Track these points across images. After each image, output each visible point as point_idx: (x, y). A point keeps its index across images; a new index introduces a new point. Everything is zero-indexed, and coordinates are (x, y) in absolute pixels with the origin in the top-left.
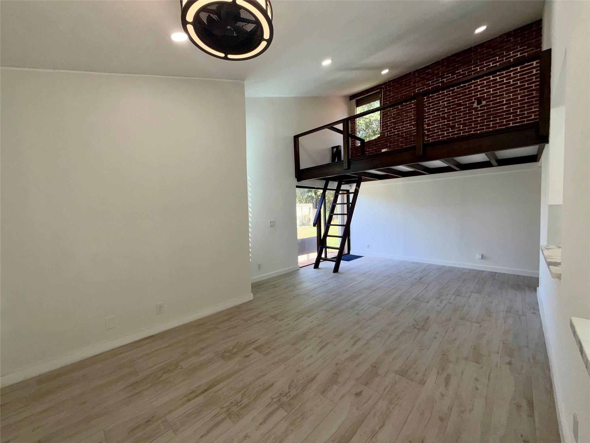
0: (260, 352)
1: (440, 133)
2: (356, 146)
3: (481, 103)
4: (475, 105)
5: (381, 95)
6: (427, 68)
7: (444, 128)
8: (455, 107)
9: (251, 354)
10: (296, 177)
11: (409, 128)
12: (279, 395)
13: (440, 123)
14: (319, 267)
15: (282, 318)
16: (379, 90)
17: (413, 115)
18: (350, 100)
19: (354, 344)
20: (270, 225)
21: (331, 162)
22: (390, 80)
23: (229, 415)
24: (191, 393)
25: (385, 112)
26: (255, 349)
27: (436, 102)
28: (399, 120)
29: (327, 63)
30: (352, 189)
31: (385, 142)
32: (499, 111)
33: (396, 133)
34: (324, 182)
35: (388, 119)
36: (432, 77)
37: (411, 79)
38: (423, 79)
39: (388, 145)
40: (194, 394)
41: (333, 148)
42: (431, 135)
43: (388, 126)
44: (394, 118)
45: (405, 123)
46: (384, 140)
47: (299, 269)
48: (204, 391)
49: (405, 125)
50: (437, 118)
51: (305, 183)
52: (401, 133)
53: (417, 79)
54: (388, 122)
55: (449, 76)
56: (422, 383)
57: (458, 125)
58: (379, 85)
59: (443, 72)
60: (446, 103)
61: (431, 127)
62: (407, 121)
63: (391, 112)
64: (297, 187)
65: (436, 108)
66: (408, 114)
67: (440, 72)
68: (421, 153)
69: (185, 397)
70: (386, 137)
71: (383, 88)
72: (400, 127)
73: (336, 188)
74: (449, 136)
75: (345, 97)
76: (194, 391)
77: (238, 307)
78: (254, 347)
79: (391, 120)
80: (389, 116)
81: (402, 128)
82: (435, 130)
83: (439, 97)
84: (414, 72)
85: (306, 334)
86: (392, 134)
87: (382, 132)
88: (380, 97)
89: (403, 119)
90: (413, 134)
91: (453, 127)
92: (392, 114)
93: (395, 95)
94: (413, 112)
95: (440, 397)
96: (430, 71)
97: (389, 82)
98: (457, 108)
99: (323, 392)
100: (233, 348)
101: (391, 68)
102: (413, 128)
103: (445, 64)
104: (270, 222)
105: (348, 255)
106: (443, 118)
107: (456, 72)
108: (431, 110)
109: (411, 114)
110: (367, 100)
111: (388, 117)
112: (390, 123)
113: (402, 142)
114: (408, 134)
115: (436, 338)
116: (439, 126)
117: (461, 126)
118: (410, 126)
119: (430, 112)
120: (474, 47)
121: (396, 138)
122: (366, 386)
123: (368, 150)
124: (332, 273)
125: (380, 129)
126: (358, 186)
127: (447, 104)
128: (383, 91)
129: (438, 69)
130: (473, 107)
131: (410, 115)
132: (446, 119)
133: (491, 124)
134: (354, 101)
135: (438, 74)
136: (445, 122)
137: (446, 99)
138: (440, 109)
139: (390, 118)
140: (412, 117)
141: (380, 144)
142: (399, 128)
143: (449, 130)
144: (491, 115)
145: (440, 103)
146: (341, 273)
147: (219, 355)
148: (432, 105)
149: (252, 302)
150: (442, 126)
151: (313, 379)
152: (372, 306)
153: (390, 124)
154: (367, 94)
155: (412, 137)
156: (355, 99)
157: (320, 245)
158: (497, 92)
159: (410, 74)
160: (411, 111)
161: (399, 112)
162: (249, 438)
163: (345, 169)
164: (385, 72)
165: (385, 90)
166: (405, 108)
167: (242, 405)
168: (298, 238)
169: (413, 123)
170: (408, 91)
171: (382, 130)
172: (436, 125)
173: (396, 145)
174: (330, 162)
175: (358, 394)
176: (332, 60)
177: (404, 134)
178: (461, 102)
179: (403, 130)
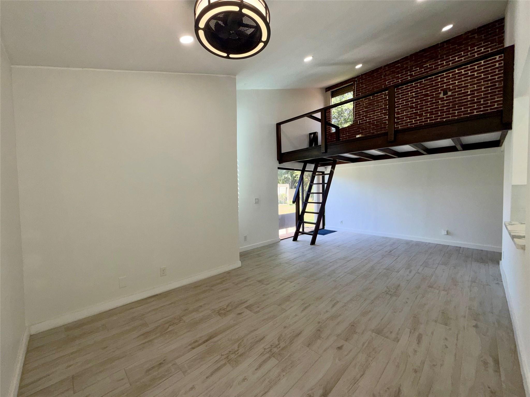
0: (251, 311)
1: (408, 121)
2: (331, 133)
3: (447, 94)
4: (441, 96)
5: (354, 87)
6: (397, 62)
7: (413, 116)
8: (423, 97)
9: (243, 312)
10: (278, 160)
11: (380, 117)
12: (270, 346)
13: (408, 112)
14: (298, 239)
15: (268, 282)
16: (352, 83)
17: (383, 105)
18: (326, 91)
19: (333, 306)
20: (255, 202)
21: (309, 147)
22: (362, 74)
23: (229, 361)
24: (194, 342)
25: (358, 102)
26: (247, 308)
27: (405, 93)
28: (371, 109)
29: (308, 59)
30: (327, 171)
31: (357, 129)
32: (463, 101)
33: (367, 121)
34: (302, 164)
35: (360, 108)
36: (401, 70)
37: (382, 72)
38: (393, 72)
39: (361, 131)
40: (197, 344)
41: (310, 134)
42: (400, 123)
43: (360, 115)
44: (366, 107)
45: (376, 112)
46: (357, 127)
47: (280, 241)
48: (206, 341)
49: (376, 114)
50: (406, 108)
51: (286, 165)
52: (373, 121)
53: (388, 73)
54: (361, 111)
55: (417, 70)
56: (397, 340)
57: (425, 113)
58: (353, 78)
59: (411, 67)
60: (414, 94)
61: (400, 115)
62: (378, 110)
63: (363, 102)
64: (279, 168)
65: (404, 99)
66: (379, 104)
67: (409, 66)
68: (393, 139)
69: (190, 345)
70: (358, 125)
71: (357, 80)
72: (372, 115)
73: (313, 170)
74: (417, 123)
75: (321, 89)
76: (196, 341)
77: (229, 272)
78: (245, 306)
79: (363, 109)
80: (361, 105)
81: (373, 116)
82: (404, 118)
83: (408, 89)
84: (385, 66)
85: (290, 297)
86: (364, 122)
87: (354, 120)
88: (353, 88)
89: (374, 108)
90: (383, 122)
91: (421, 115)
92: (364, 103)
93: (367, 87)
94: (383, 102)
95: (414, 352)
96: (399, 66)
97: (362, 75)
98: (424, 98)
99: (309, 345)
100: (227, 306)
101: (364, 63)
102: (384, 116)
103: (414, 59)
104: (255, 199)
105: (323, 230)
106: (412, 107)
107: (424, 66)
108: (400, 100)
109: (382, 103)
110: (342, 92)
111: (361, 107)
113: (373, 129)
114: (378, 122)
115: (407, 303)
116: (408, 115)
117: (428, 114)
118: (380, 114)
119: (399, 102)
120: (441, 43)
121: (368, 125)
122: (346, 341)
123: (341, 136)
124: (310, 245)
125: (353, 117)
126: (333, 168)
127: (415, 94)
128: (356, 84)
129: (407, 63)
130: (439, 97)
131: (381, 105)
132: (414, 108)
133: (456, 113)
134: (329, 93)
135: (407, 67)
136: (413, 111)
137: (414, 90)
138: (408, 99)
139: (362, 107)
140: (382, 106)
141: (353, 130)
142: (371, 117)
143: (417, 118)
144: (457, 104)
145: (408, 94)
146: (318, 246)
147: (216, 312)
148: (401, 96)
149: (241, 268)
150: (410, 114)
151: (299, 335)
152: (347, 275)
153: (362, 113)
154: (342, 86)
155: (383, 125)
156: (331, 90)
157: (298, 220)
158: (462, 84)
159: (381, 68)
160: (382, 102)
161: (371, 102)
162: (247, 380)
163: (322, 153)
164: (359, 66)
165: (357, 82)
166: (376, 98)
167: (239, 354)
168: (279, 214)
169: (384, 112)
170: (379, 83)
171: (355, 119)
172: (405, 114)
173: (367, 131)
174: (307, 147)
175: (340, 348)
176: (313, 57)
177: (375, 122)
178: (428, 93)
179: (374, 118)
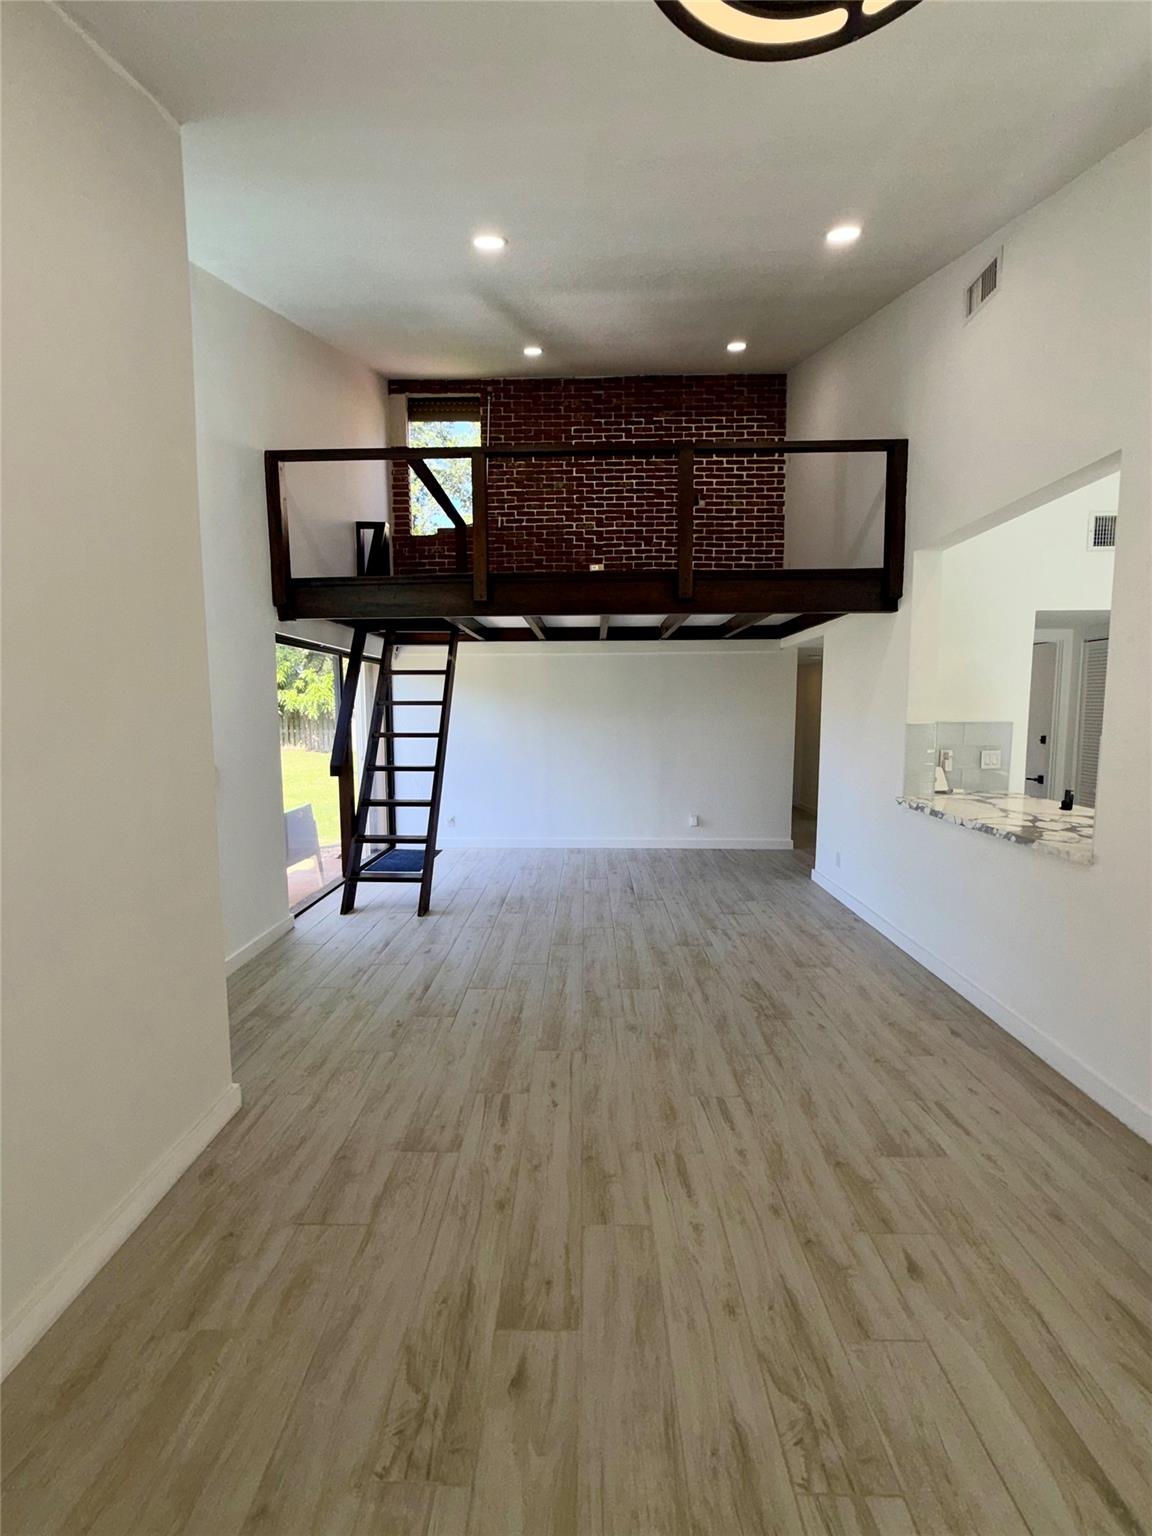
0: (542, 1327)
1: (622, 548)
2: (412, 537)
3: (697, 504)
5: (485, 411)
6: (596, 384)
7: (631, 538)
8: (652, 498)
9: (523, 1358)
10: (276, 602)
11: (555, 520)
12: (799, 1451)
13: (624, 525)
16: (478, 395)
17: (564, 490)
18: (391, 391)
19: (730, 1121)
22: (507, 378)
25: (496, 460)
27: (615, 474)
28: (533, 493)
29: (489, 243)
32: (725, 529)
33: (523, 524)
35: (502, 481)
36: (606, 410)
37: (560, 397)
38: (588, 408)
39: (505, 552)
41: (361, 525)
43: (503, 501)
44: (519, 484)
45: (545, 503)
46: (494, 536)
47: (293, 926)
49: (545, 510)
50: (616, 513)
52: (538, 527)
53: (574, 402)
54: (505, 491)
55: (641, 423)
57: (657, 538)
58: (479, 381)
59: (629, 410)
60: (634, 481)
61: (604, 529)
62: (552, 500)
63: (511, 465)
64: (280, 639)
65: (614, 488)
67: (623, 406)
68: (689, 593)
70: (497, 529)
71: (491, 393)
72: (535, 511)
74: (641, 558)
79: (512, 487)
80: (505, 473)
81: (538, 514)
83: (621, 464)
84: (569, 382)
86: (514, 525)
88: (482, 413)
89: (542, 493)
90: (565, 537)
91: (648, 541)
92: (515, 471)
93: (520, 425)
94: (565, 482)
96: (600, 395)
97: (507, 382)
98: (656, 500)
101: (548, 348)
102: (566, 520)
103: (633, 390)
106: (630, 515)
107: (654, 418)
108: (605, 489)
109: (561, 484)
110: (440, 412)
111: (504, 477)
112: (509, 494)
113: (539, 551)
114: (553, 534)
116: (621, 532)
117: (664, 542)
118: (558, 513)
119: (602, 492)
121: (525, 537)
122: (892, 1231)
126: (452, 652)
127: (637, 484)
128: (489, 401)
129: (619, 396)
131: (558, 488)
132: (634, 518)
134: (401, 400)
135: (618, 408)
136: (632, 525)
137: (634, 474)
138: (621, 492)
139: (508, 481)
140: (562, 493)
142: (532, 514)
143: (640, 545)
144: (714, 532)
145: (621, 478)
146: (441, 914)
148: (607, 478)
150: (627, 532)
153: (510, 497)
155: (564, 544)
156: (407, 394)
158: (724, 489)
159: (556, 382)
160: (561, 479)
161: (532, 473)
164: (533, 352)
165: (494, 399)
169: (565, 509)
170: (552, 425)
172: (615, 528)
173: (523, 555)
175: (914, 1270)
176: (507, 242)
177: (545, 532)
178: (662, 490)
179: (541, 520)
